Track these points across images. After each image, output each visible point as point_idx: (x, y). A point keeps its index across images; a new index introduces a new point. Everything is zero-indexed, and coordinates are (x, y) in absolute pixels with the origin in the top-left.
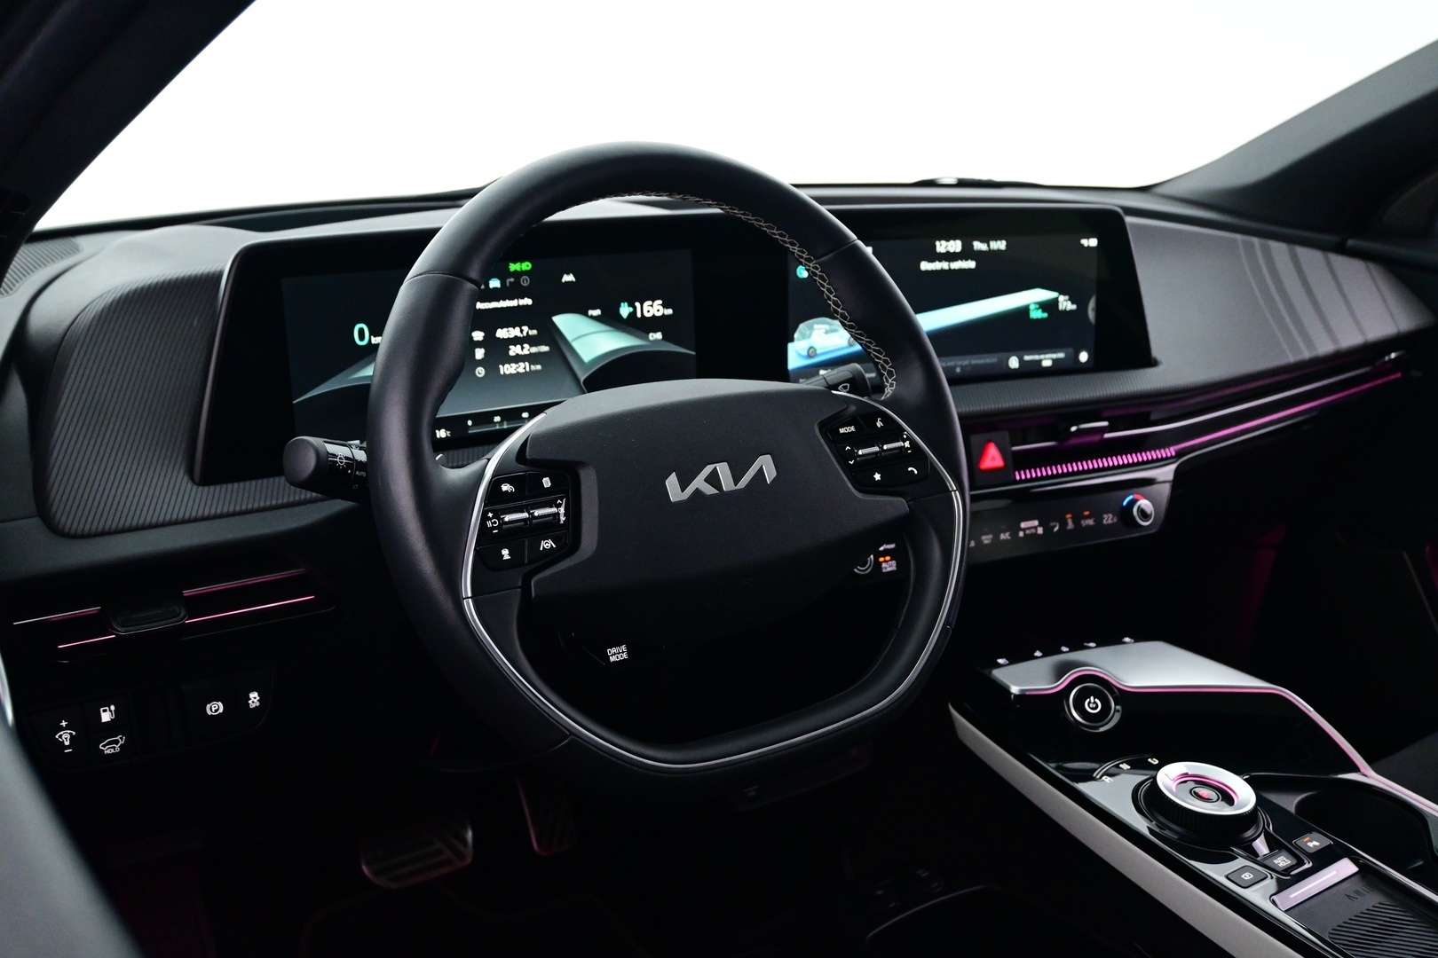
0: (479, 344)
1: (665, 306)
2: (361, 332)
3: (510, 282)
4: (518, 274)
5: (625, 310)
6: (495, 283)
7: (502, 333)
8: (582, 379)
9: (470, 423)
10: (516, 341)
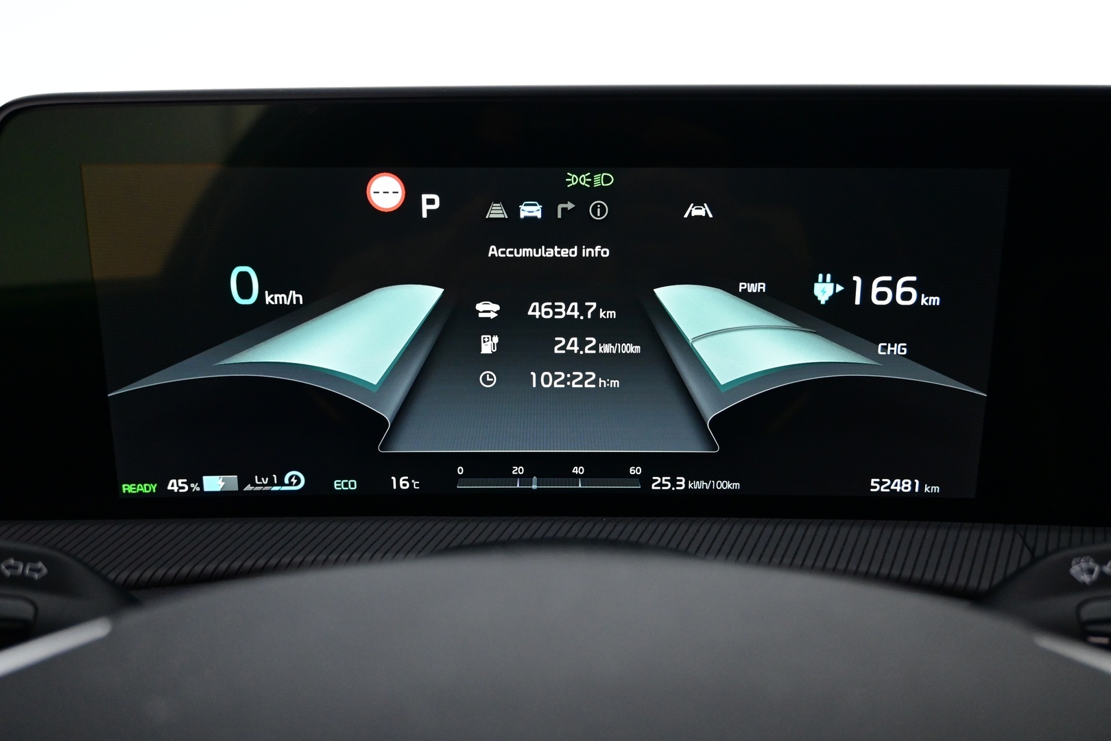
0: (489, 326)
1: (921, 287)
2: (244, 280)
3: (564, 210)
4: (583, 196)
5: (824, 290)
6: (533, 210)
7: (538, 310)
8: (709, 415)
9: (460, 470)
10: (568, 327)
